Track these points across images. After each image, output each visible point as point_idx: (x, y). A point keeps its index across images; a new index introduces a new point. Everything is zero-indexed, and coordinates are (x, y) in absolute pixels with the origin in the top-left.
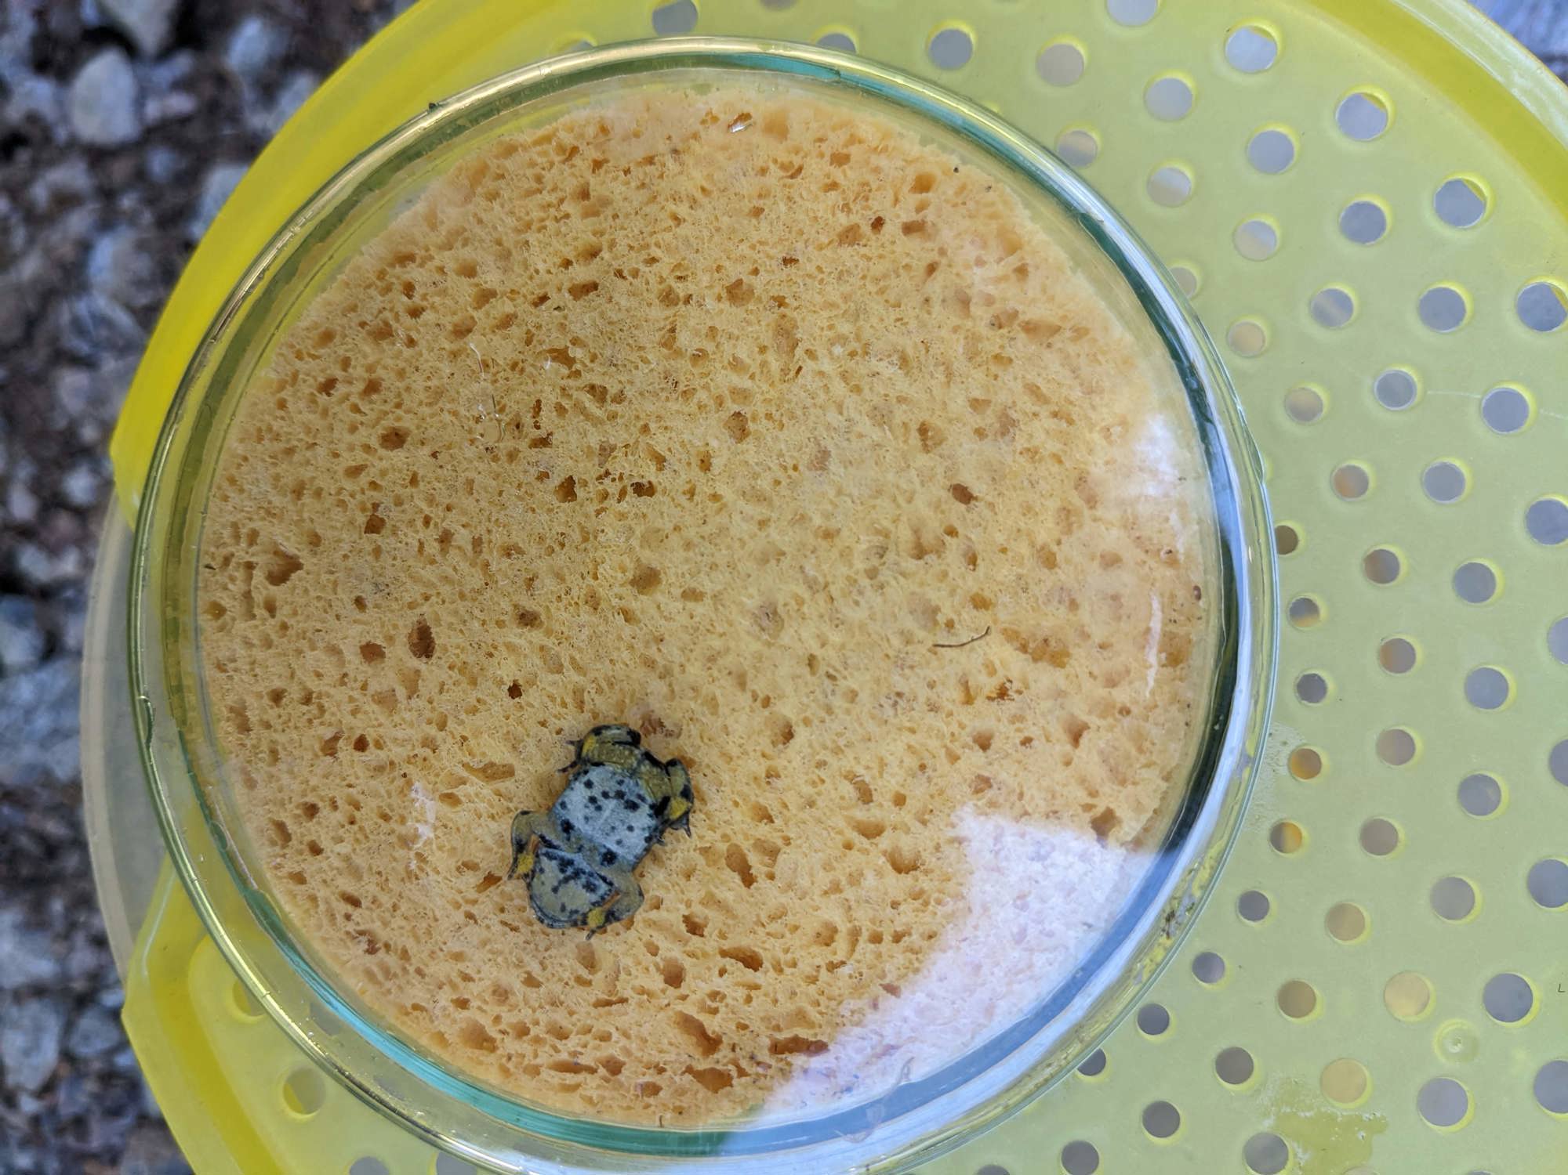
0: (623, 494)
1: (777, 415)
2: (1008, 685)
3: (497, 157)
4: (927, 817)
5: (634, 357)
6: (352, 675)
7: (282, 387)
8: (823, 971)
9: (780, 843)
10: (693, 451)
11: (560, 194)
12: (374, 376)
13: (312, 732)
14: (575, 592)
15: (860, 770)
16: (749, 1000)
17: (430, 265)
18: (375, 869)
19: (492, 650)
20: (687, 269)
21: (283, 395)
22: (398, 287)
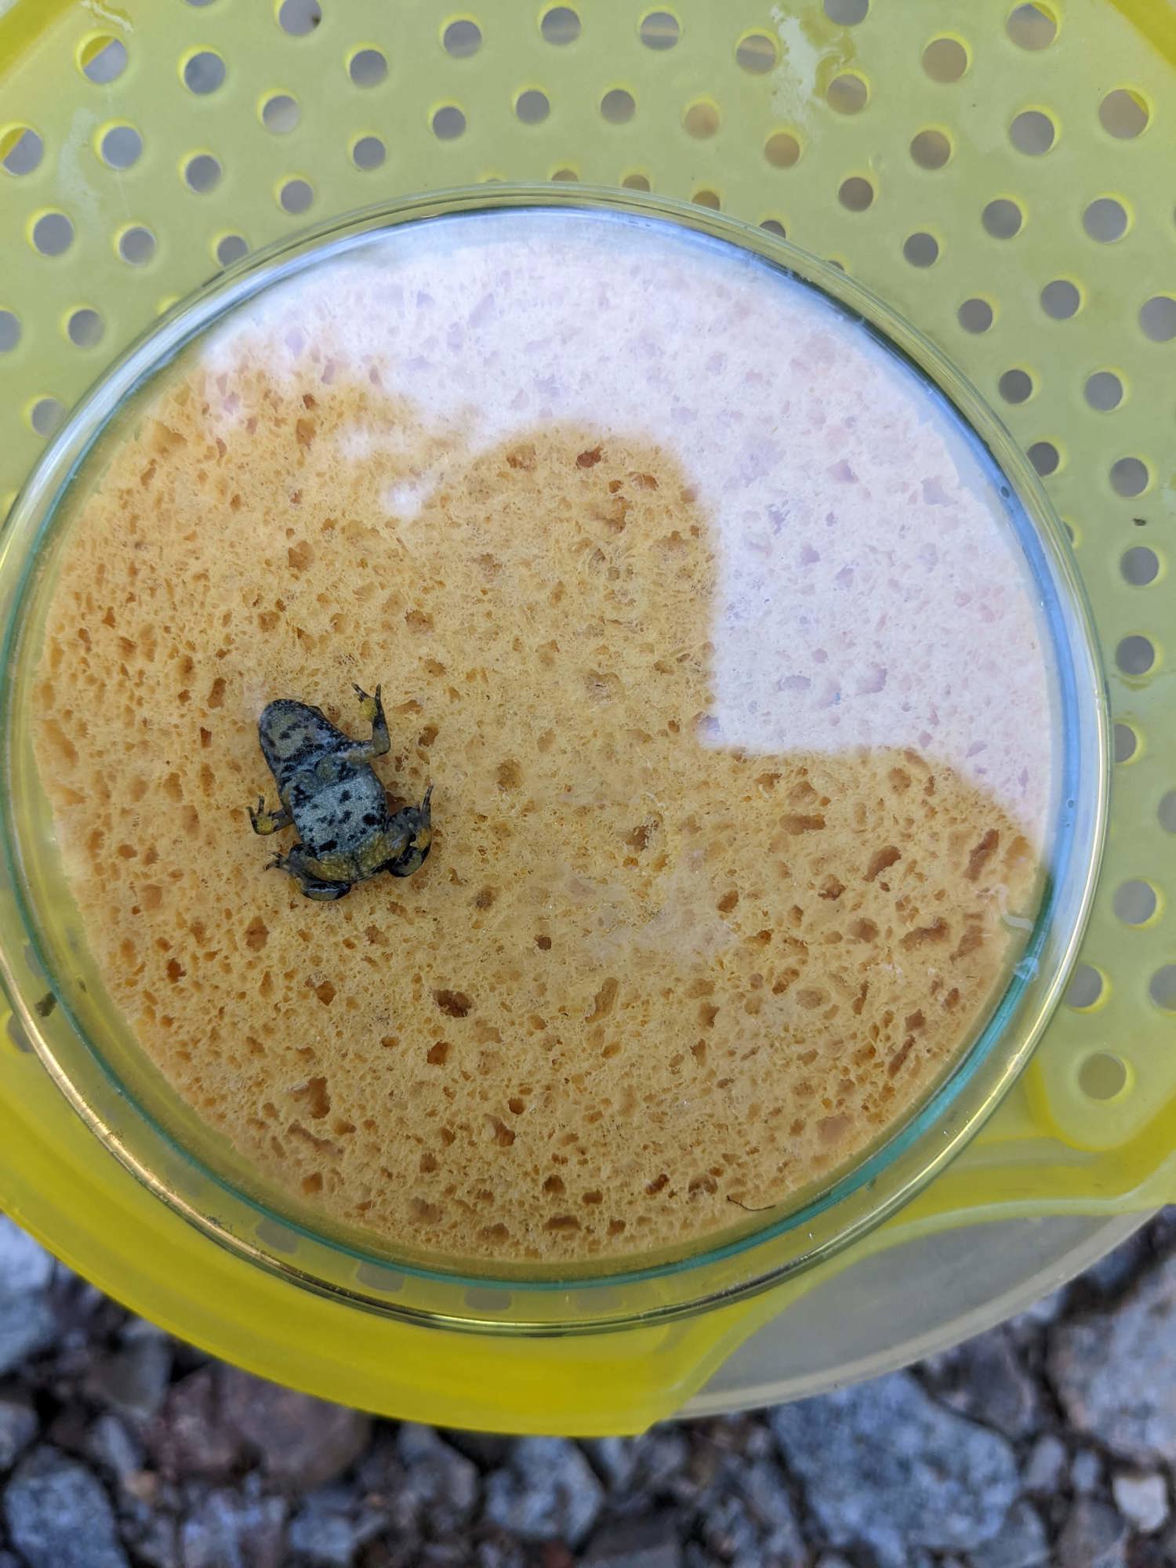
0: (422, 756)
1: (430, 583)
2: (774, 509)
3: (49, 707)
4: (847, 640)
5: (305, 681)
6: (450, 1084)
7: (150, 1012)
8: (930, 799)
9: (801, 779)
10: (420, 673)
11: (116, 670)
12: (189, 925)
13: (482, 1146)
14: (485, 844)
15: (775, 678)
16: (920, 877)
17: (115, 820)
18: (639, 1150)
19: (497, 944)
20: (252, 591)
21: (159, 1016)
22: (119, 861)
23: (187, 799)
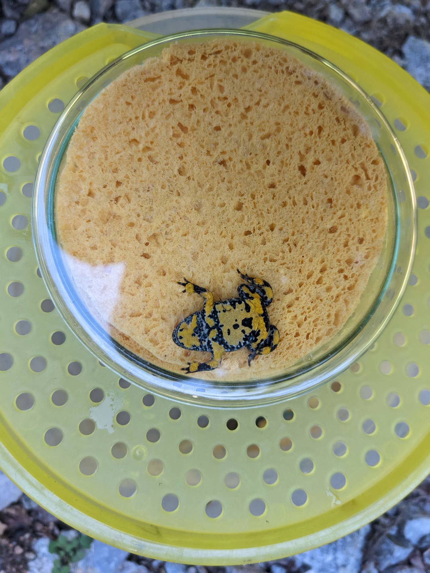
0: (254, 230)
1: (213, 266)
2: (115, 202)
4: (130, 157)
6: (320, 153)
8: (151, 104)
9: (173, 138)
10: (236, 249)
11: (307, 321)
12: (347, 248)
13: (327, 132)
14: (259, 197)
15: (155, 165)
16: (171, 90)
17: (341, 287)
19: (279, 173)
21: (375, 234)
22: (350, 277)
23: (320, 275)
